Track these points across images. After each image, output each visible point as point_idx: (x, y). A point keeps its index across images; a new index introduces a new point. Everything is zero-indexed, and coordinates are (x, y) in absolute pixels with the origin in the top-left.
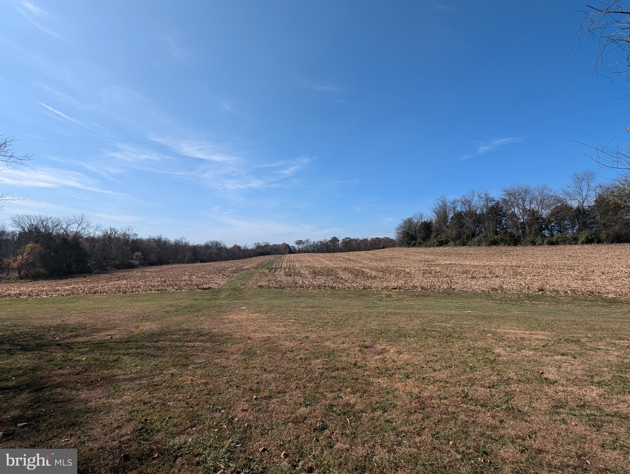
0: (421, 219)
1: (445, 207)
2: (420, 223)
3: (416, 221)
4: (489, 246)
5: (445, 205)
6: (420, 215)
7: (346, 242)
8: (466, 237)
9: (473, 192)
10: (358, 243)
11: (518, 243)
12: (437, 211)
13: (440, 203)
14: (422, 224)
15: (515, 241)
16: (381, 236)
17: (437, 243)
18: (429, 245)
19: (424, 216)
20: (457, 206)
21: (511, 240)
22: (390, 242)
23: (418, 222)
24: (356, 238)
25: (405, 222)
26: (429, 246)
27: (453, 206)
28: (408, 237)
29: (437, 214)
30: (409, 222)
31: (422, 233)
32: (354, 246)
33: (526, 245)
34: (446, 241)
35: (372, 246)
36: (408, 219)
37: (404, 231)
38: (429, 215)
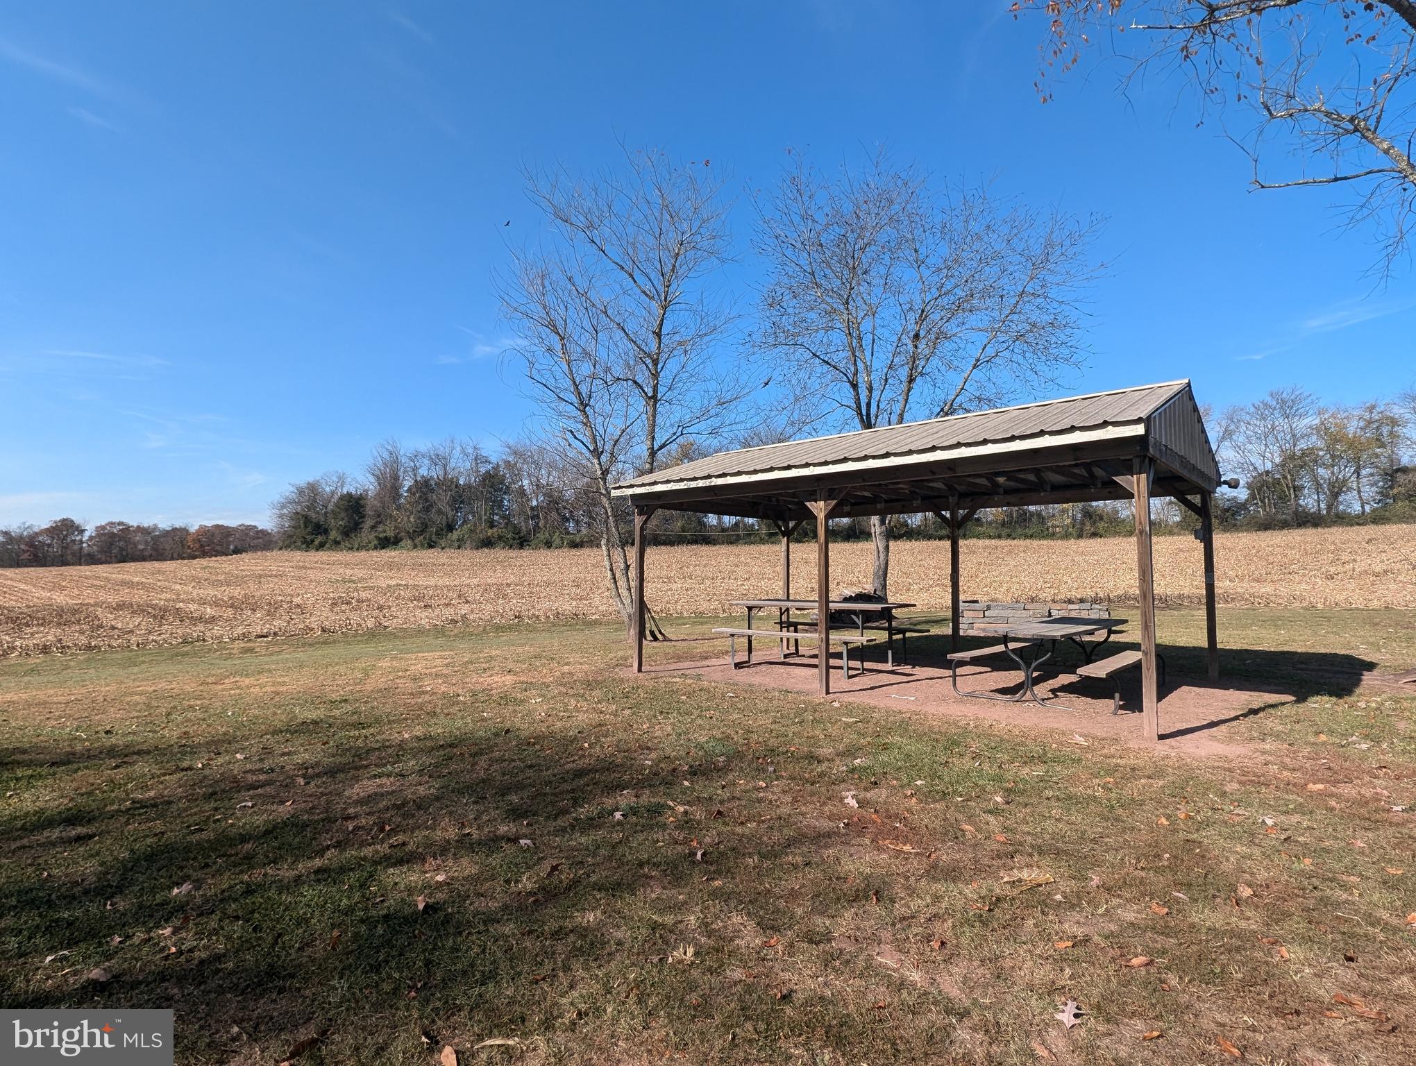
0: (342, 487)
1: (395, 465)
2: (336, 497)
3: (328, 489)
4: (477, 549)
5: (397, 461)
6: (339, 478)
7: (112, 535)
8: (437, 531)
9: (453, 442)
10: (156, 539)
11: (525, 543)
12: (377, 472)
13: (386, 455)
14: (342, 498)
15: (522, 541)
16: (232, 522)
17: (376, 542)
18: (356, 546)
19: (349, 480)
20: (421, 466)
21: (514, 539)
22: (258, 538)
23: (333, 493)
24: (146, 525)
25: (301, 492)
26: (358, 549)
27: (412, 464)
28: (306, 527)
29: (378, 478)
30: (311, 492)
31: (343, 519)
32: (141, 547)
33: (537, 548)
34: (396, 537)
35: (202, 546)
36: (309, 484)
37: (297, 513)
38: (361, 478)
